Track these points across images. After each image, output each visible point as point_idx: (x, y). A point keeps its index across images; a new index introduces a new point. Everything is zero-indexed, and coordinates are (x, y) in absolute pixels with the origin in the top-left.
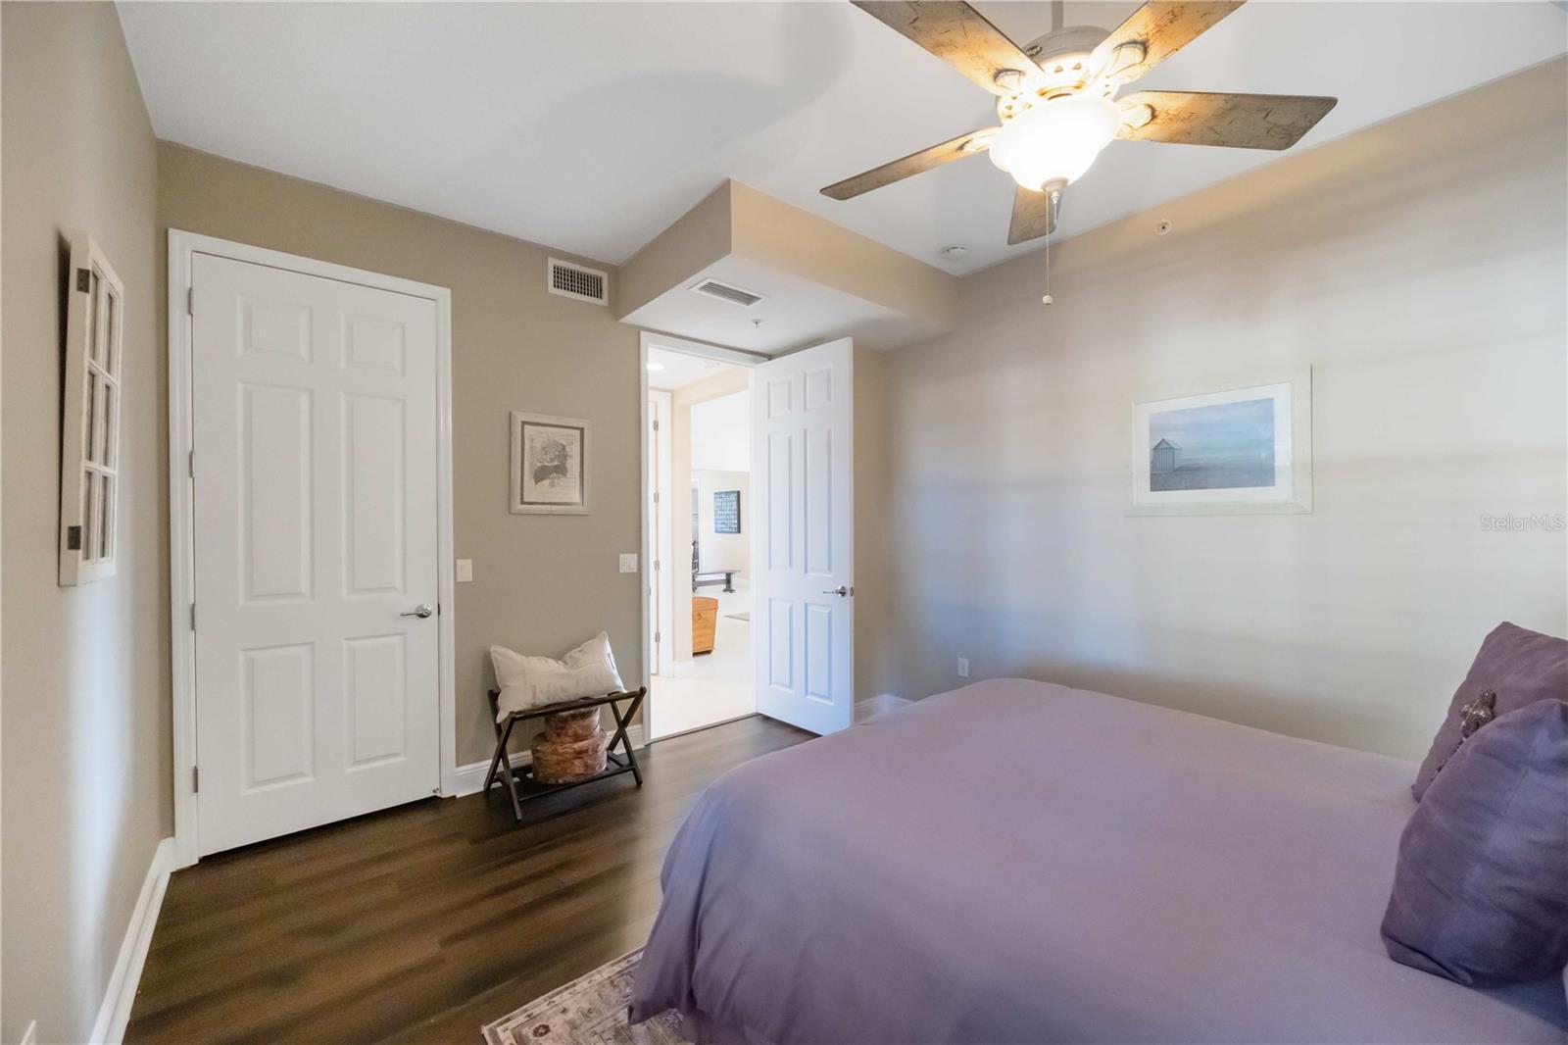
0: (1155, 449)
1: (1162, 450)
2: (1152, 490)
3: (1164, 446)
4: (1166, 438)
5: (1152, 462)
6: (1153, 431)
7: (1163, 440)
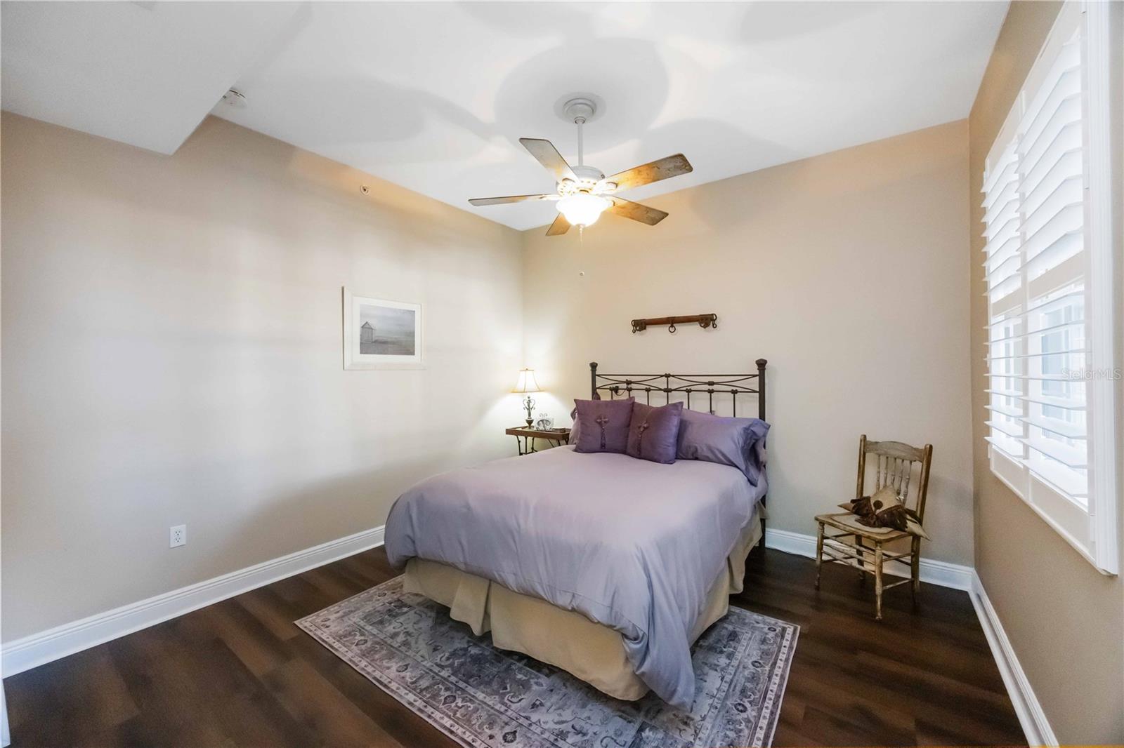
0: (362, 327)
1: (366, 328)
2: (361, 353)
3: (367, 326)
4: (369, 322)
5: (361, 335)
6: (362, 315)
7: (367, 323)
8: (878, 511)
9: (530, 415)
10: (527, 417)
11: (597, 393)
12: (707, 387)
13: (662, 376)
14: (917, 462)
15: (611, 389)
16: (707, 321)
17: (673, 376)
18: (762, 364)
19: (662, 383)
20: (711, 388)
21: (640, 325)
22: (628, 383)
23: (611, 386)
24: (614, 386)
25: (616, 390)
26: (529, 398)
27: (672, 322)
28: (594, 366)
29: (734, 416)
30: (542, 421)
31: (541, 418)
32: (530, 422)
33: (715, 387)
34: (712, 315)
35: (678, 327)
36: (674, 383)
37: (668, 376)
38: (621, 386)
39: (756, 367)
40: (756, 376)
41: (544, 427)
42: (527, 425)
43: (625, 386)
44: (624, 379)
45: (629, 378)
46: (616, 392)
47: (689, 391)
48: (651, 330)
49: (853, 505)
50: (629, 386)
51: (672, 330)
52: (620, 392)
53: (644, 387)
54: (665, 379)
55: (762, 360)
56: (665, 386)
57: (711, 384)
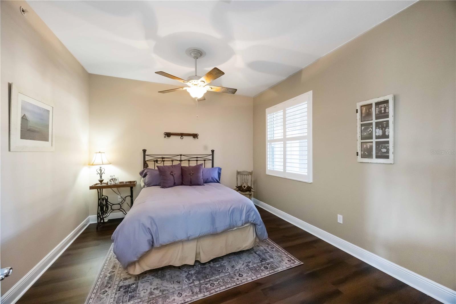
0: (22, 118)
6: (23, 109)
7: (24, 115)
8: (245, 188)
9: (101, 177)
10: (99, 178)
11: (147, 163)
12: (196, 159)
13: (179, 155)
14: (250, 175)
15: (154, 161)
16: (195, 136)
17: (183, 155)
18: (213, 151)
19: (178, 158)
20: (197, 159)
21: (168, 135)
22: (163, 158)
23: (155, 160)
24: (156, 160)
25: (157, 161)
26: (101, 168)
27: (182, 135)
28: (144, 151)
29: (205, 167)
30: (112, 179)
31: (111, 178)
32: (101, 181)
33: (199, 159)
34: (197, 134)
35: (185, 137)
36: (183, 158)
37: (181, 155)
38: (159, 160)
39: (211, 152)
40: (211, 155)
41: (114, 182)
42: (100, 183)
43: (161, 159)
44: (161, 156)
45: (164, 156)
46: (157, 162)
47: (189, 161)
48: (172, 137)
49: (238, 189)
50: (164, 159)
51: (182, 138)
52: (159, 162)
53: (171, 160)
54: (180, 156)
55: (213, 150)
56: (179, 159)
57: (197, 158)
